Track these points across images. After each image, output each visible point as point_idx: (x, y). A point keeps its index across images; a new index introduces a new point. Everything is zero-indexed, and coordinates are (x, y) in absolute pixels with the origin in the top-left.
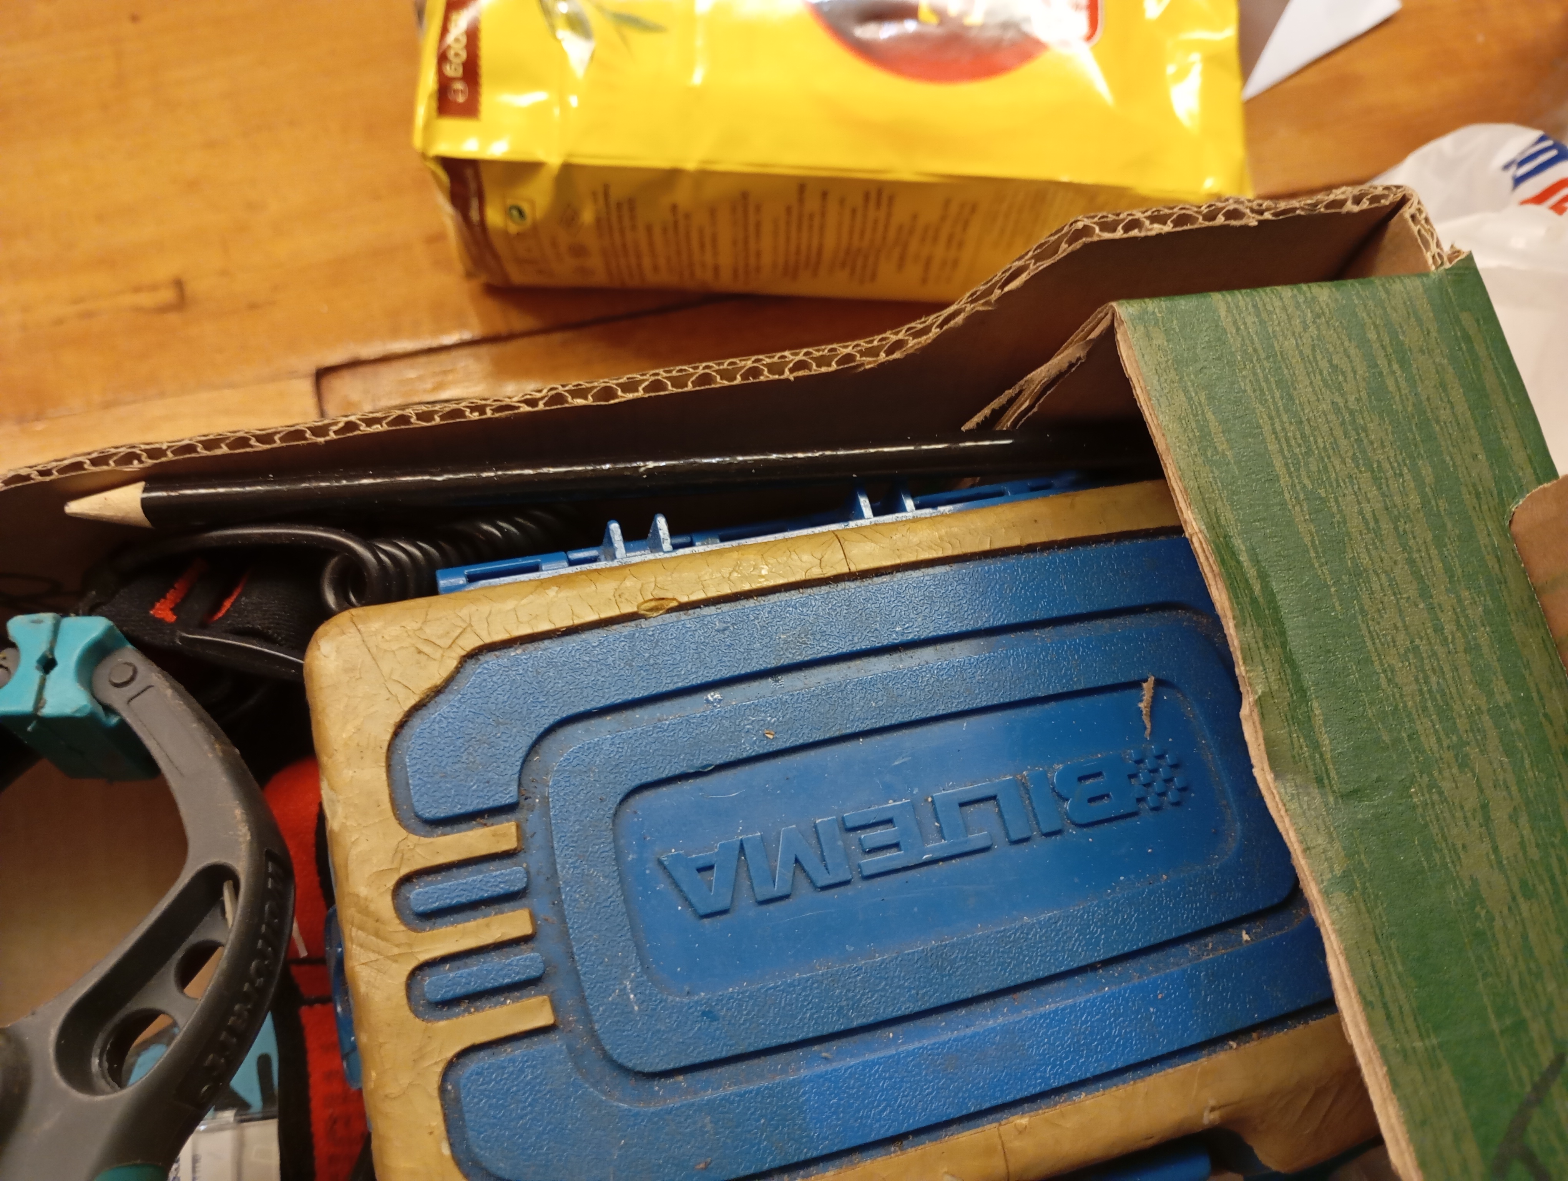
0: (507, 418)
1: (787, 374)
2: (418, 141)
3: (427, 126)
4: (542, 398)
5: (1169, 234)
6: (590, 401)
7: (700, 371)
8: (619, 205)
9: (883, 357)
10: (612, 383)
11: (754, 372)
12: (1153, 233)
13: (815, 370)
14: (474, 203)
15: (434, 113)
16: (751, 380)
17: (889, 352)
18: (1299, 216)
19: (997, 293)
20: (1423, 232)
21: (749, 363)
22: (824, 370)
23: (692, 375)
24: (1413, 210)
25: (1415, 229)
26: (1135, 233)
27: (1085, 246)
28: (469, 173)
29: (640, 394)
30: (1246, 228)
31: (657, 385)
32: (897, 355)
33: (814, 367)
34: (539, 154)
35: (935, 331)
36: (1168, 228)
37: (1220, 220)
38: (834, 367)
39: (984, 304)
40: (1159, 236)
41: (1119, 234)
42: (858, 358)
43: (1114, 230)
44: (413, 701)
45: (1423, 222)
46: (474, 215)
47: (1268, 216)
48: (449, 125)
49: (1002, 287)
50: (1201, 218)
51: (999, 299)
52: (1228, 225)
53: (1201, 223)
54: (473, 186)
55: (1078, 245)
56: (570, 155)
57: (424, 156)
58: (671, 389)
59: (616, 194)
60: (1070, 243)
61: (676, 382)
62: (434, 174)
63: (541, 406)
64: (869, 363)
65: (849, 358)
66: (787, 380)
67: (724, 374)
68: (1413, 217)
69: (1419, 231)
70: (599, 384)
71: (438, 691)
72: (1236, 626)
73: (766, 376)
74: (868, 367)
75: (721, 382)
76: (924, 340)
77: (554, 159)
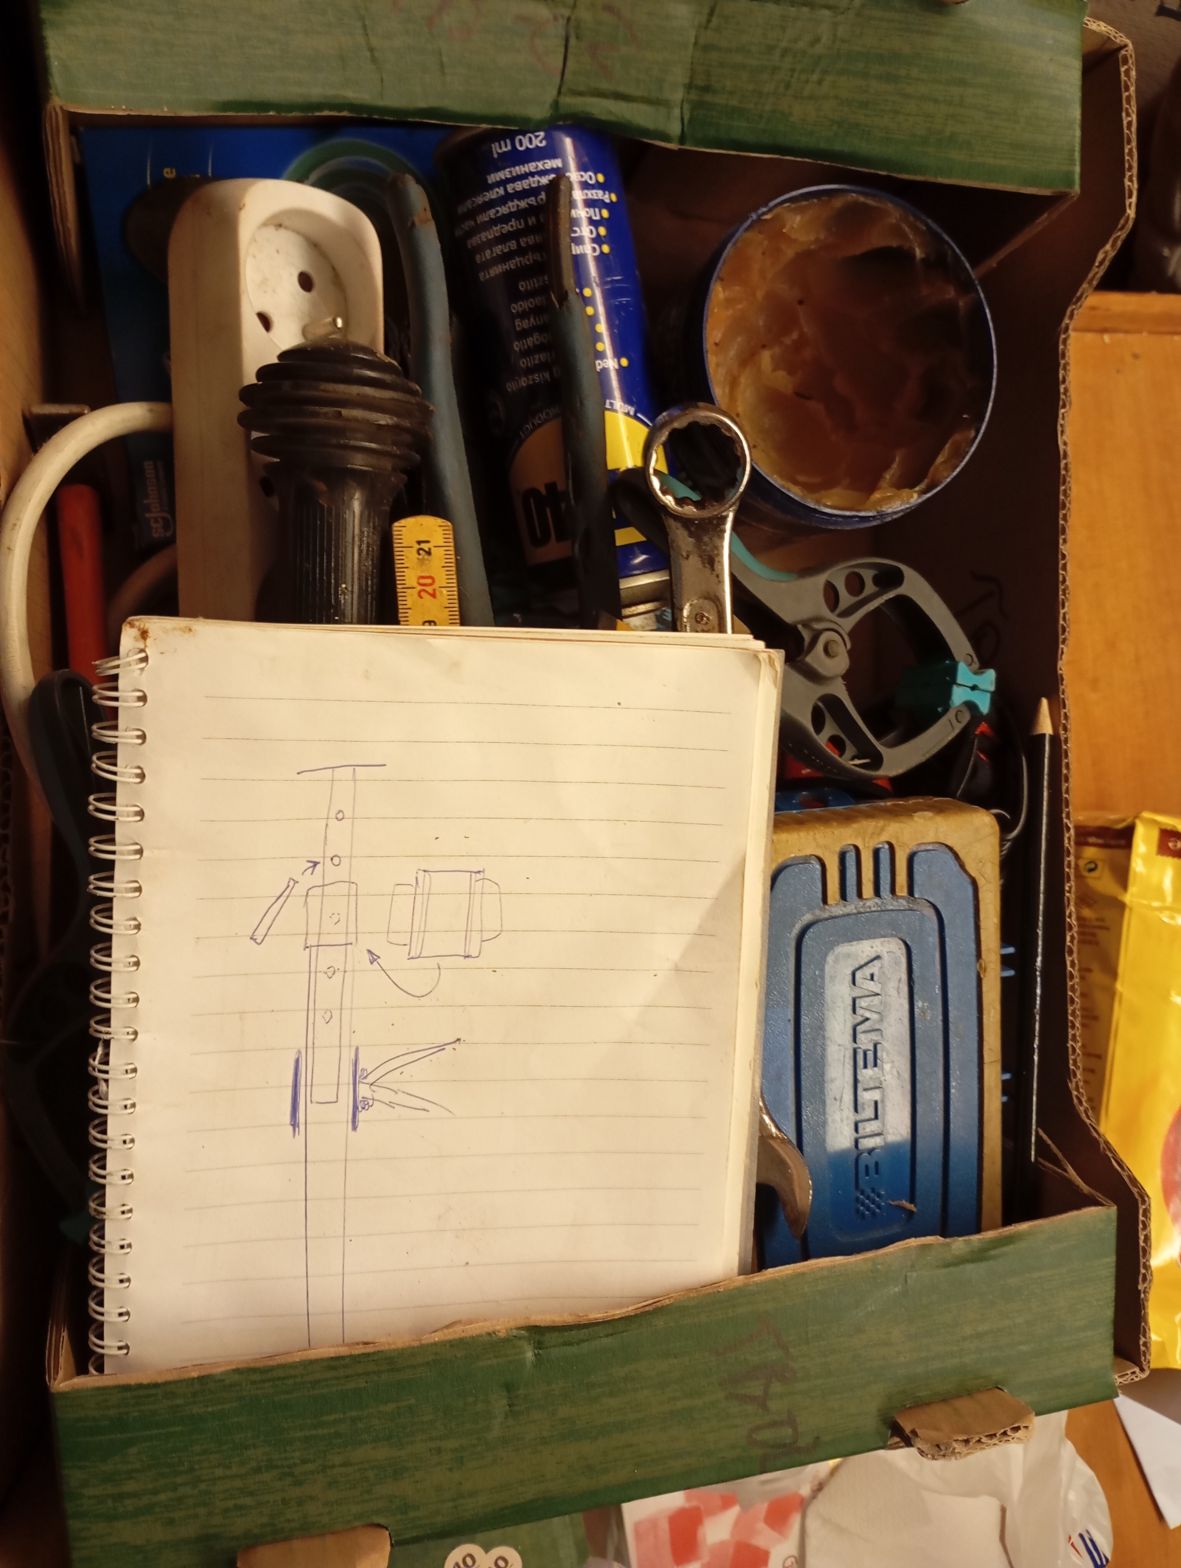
0: (1064, 903)
1: (1071, 1043)
2: (1146, 815)
3: (1155, 822)
4: (1071, 920)
5: (1138, 1243)
6: (1068, 943)
7: (1076, 999)
8: (1094, 935)
9: (1075, 1093)
10: (1075, 955)
11: (1073, 1027)
12: (1140, 1235)
13: (1072, 1057)
14: (1100, 841)
15: (1163, 827)
16: (1070, 1024)
17: (1077, 1097)
18: (1141, 1311)
19: (1110, 1155)
20: (1127, 1376)
21: (1077, 1025)
22: (1071, 1062)
23: (1074, 994)
24: (1137, 1372)
25: (1129, 1372)
26: (1141, 1226)
27: (1137, 1200)
28: (1123, 842)
29: (1069, 968)
30: (1138, 1283)
31: (1072, 977)
32: (1075, 1101)
33: (1073, 1057)
34: (1133, 889)
35: (1088, 1121)
36: (1142, 1244)
37: (1143, 1271)
38: (1072, 1067)
39: (1103, 1147)
40: (1138, 1238)
41: (1141, 1218)
42: (1075, 1080)
43: (1143, 1216)
44: (961, 855)
45: (1132, 1377)
46: (1092, 840)
47: (1142, 1296)
48: (1155, 835)
49: (1113, 1158)
50: (1144, 1261)
51: (1107, 1155)
52: (1139, 1274)
53: (1142, 1260)
54: (1113, 842)
55: (1137, 1196)
56: (1131, 909)
57: (1136, 817)
58: (1070, 983)
59: (1102, 935)
60: (1138, 1193)
61: (1073, 986)
62: (1124, 820)
63: (1068, 920)
64: (1072, 1086)
65: (1075, 1075)
66: (1067, 1042)
67: (1074, 1011)
68: (1134, 1373)
69: (1127, 1374)
70: (1075, 949)
71: (962, 866)
72: (980, 1239)
73: (1071, 1032)
74: (1070, 1084)
75: (1070, 1009)
76: (1083, 1116)
77: (1128, 898)
